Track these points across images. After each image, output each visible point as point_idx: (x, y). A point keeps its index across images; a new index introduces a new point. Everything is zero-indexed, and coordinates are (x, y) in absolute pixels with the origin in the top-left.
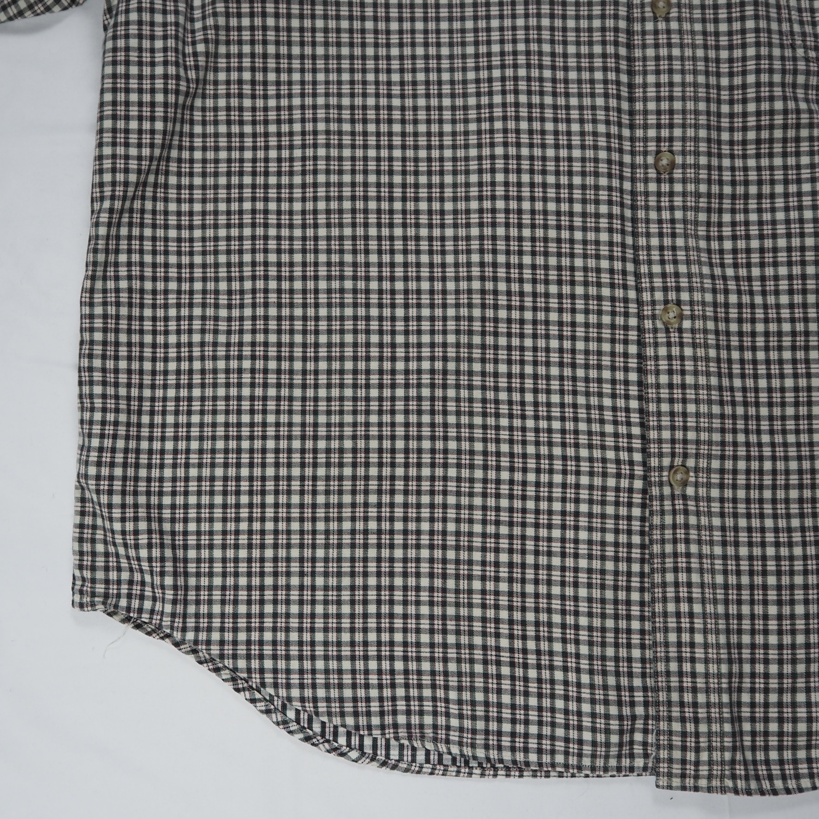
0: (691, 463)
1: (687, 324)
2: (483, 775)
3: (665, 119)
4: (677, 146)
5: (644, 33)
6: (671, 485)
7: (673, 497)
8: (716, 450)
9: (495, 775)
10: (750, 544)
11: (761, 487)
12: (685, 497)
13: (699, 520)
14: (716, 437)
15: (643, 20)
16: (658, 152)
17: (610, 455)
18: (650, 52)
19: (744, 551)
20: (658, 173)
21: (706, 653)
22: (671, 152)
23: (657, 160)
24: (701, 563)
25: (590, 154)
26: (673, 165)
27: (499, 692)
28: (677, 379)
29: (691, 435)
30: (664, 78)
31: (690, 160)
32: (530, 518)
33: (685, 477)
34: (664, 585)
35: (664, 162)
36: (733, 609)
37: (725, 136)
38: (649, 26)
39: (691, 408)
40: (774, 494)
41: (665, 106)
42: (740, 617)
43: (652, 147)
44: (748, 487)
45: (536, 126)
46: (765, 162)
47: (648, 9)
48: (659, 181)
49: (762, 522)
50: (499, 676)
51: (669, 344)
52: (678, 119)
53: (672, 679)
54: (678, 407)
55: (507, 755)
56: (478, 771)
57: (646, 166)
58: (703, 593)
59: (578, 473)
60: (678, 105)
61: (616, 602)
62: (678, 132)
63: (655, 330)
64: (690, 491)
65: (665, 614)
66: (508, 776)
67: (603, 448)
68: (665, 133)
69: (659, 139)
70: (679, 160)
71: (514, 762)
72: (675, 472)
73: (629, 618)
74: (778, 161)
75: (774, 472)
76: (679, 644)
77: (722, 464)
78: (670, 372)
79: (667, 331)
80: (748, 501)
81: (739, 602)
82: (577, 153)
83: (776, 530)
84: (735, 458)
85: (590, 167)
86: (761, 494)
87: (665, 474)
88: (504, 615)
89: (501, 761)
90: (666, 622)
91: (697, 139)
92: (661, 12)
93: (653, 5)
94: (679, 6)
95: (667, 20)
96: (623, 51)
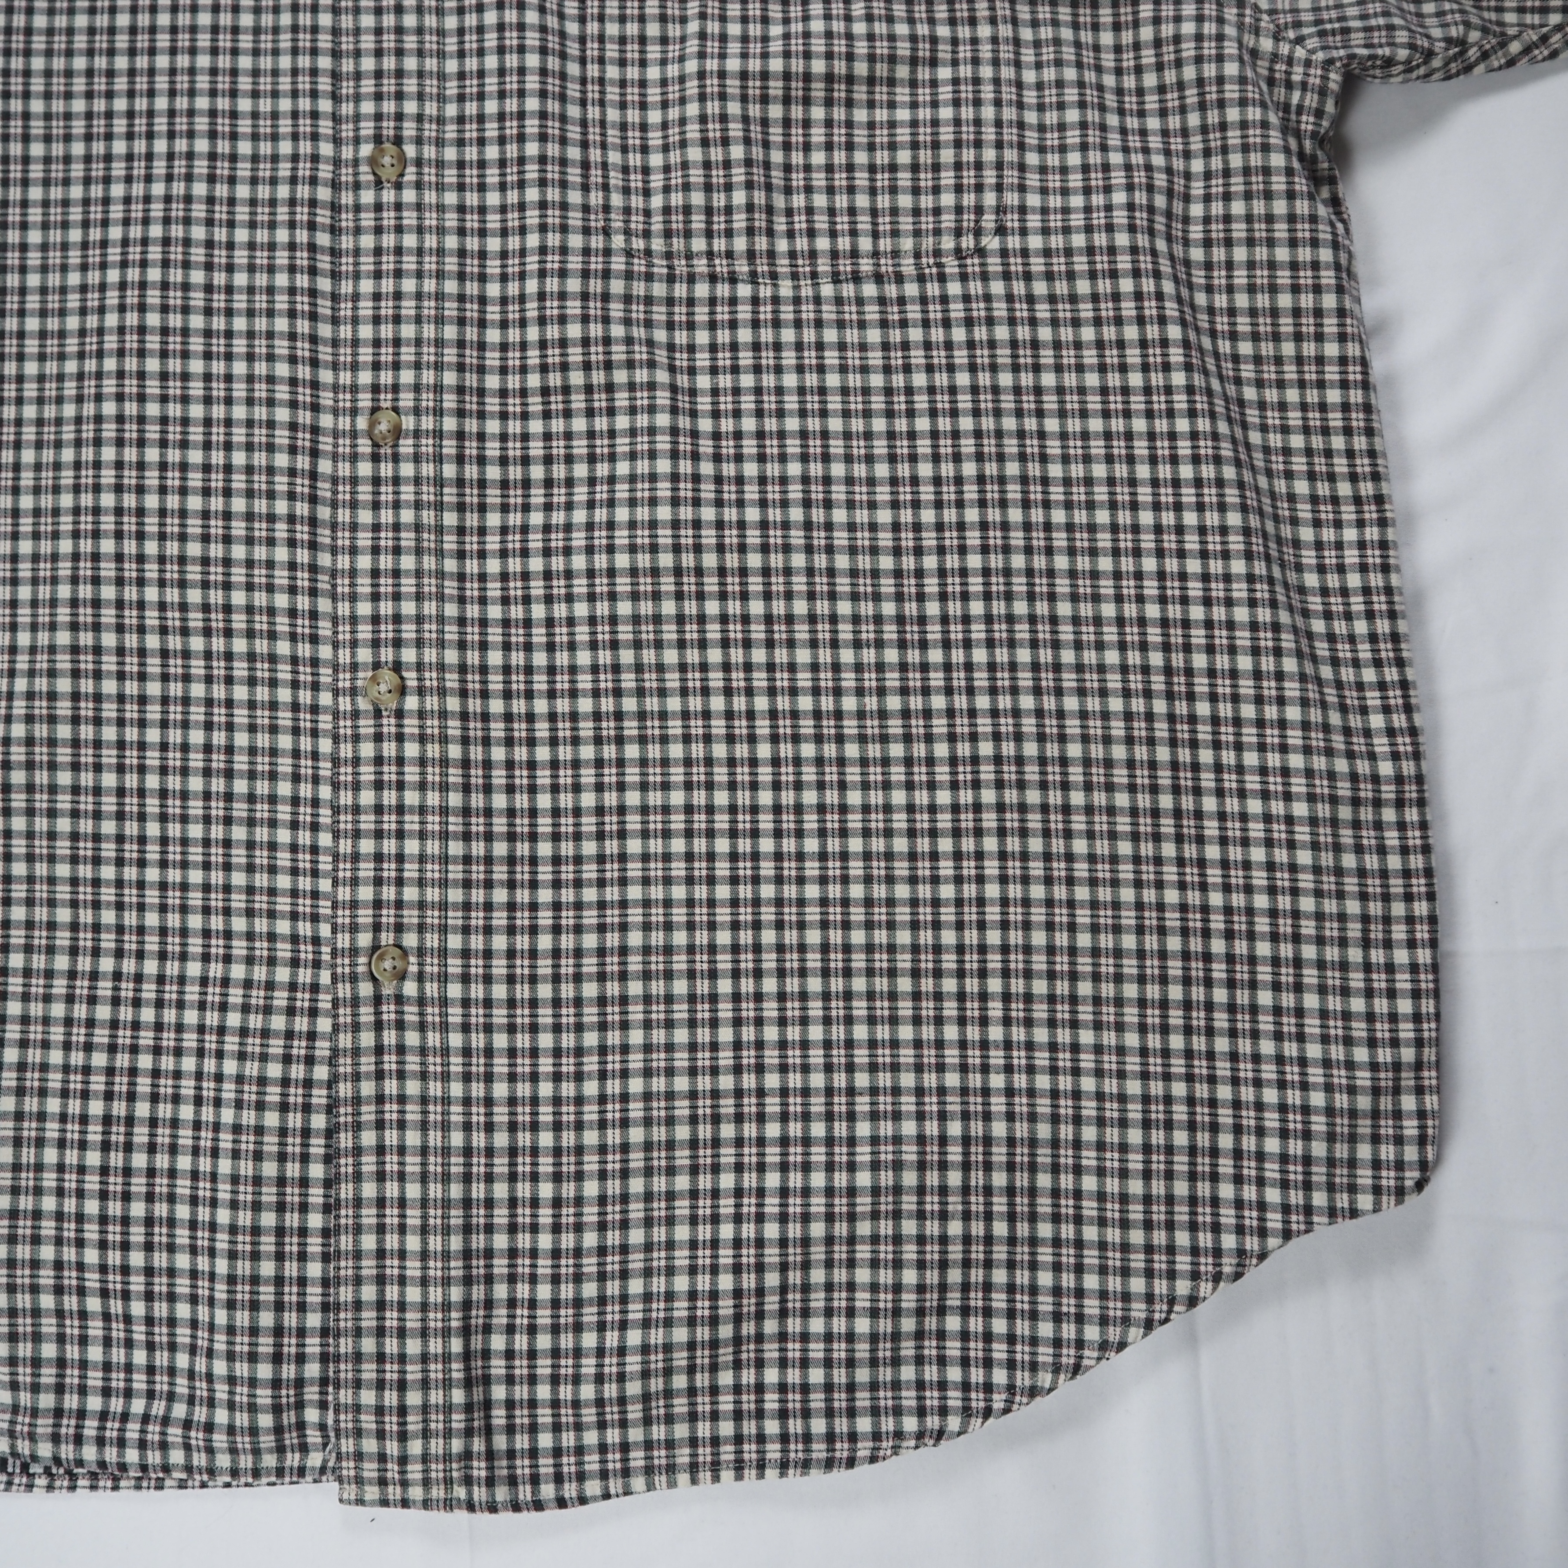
0: (410, 940)
1: (411, 703)
2: (50, 1488)
3: (386, 355)
4: (406, 400)
5: (357, 208)
6: (374, 979)
7: (378, 1000)
8: (455, 918)
9: (72, 1488)
10: (512, 1078)
11: (533, 980)
12: (399, 999)
13: (424, 1038)
14: (455, 895)
15: (357, 186)
16: (375, 410)
17: (283, 927)
18: (367, 241)
19: (500, 1090)
20: (375, 445)
21: (425, 1268)
22: (396, 409)
23: (373, 424)
24: (425, 1113)
25: (260, 413)
26: (397, 432)
27: (83, 1341)
28: (389, 797)
29: (410, 893)
30: (387, 285)
31: (428, 423)
32: (146, 1038)
33: (399, 964)
34: (357, 1151)
35: (383, 427)
36: (478, 1191)
37: (492, 382)
38: (367, 197)
39: (412, 847)
40: (556, 990)
41: (386, 331)
42: (489, 1203)
43: (365, 400)
44: (511, 980)
45: (174, 365)
46: (557, 425)
47: (364, 168)
48: (375, 458)
49: (534, 1040)
50: (83, 1315)
51: (378, 738)
52: (407, 354)
53: (365, 1314)
54: (389, 846)
55: (89, 1453)
56: (42, 1481)
57: (354, 434)
58: (424, 1164)
59: (227, 959)
60: (408, 331)
61: (281, 1181)
62: (407, 377)
63: (356, 714)
64: (410, 988)
65: (358, 1203)
66: (93, 1488)
67: (272, 915)
68: (386, 377)
69: (376, 389)
70: (408, 423)
71: (102, 1464)
72: (381, 958)
73: (304, 1208)
74: (579, 424)
75: (556, 953)
76: (381, 1254)
77: (466, 942)
78: (379, 785)
79: (378, 714)
80: (511, 1003)
81: (489, 1178)
82: (239, 412)
83: (557, 1052)
84: (488, 930)
85: (260, 435)
86: (533, 990)
87: (362, 960)
88: (92, 1207)
89: (80, 1463)
90: (357, 1216)
91: (438, 388)
92: (388, 173)
93: (373, 161)
94: (419, 162)
95: (398, 186)
96: (323, 239)
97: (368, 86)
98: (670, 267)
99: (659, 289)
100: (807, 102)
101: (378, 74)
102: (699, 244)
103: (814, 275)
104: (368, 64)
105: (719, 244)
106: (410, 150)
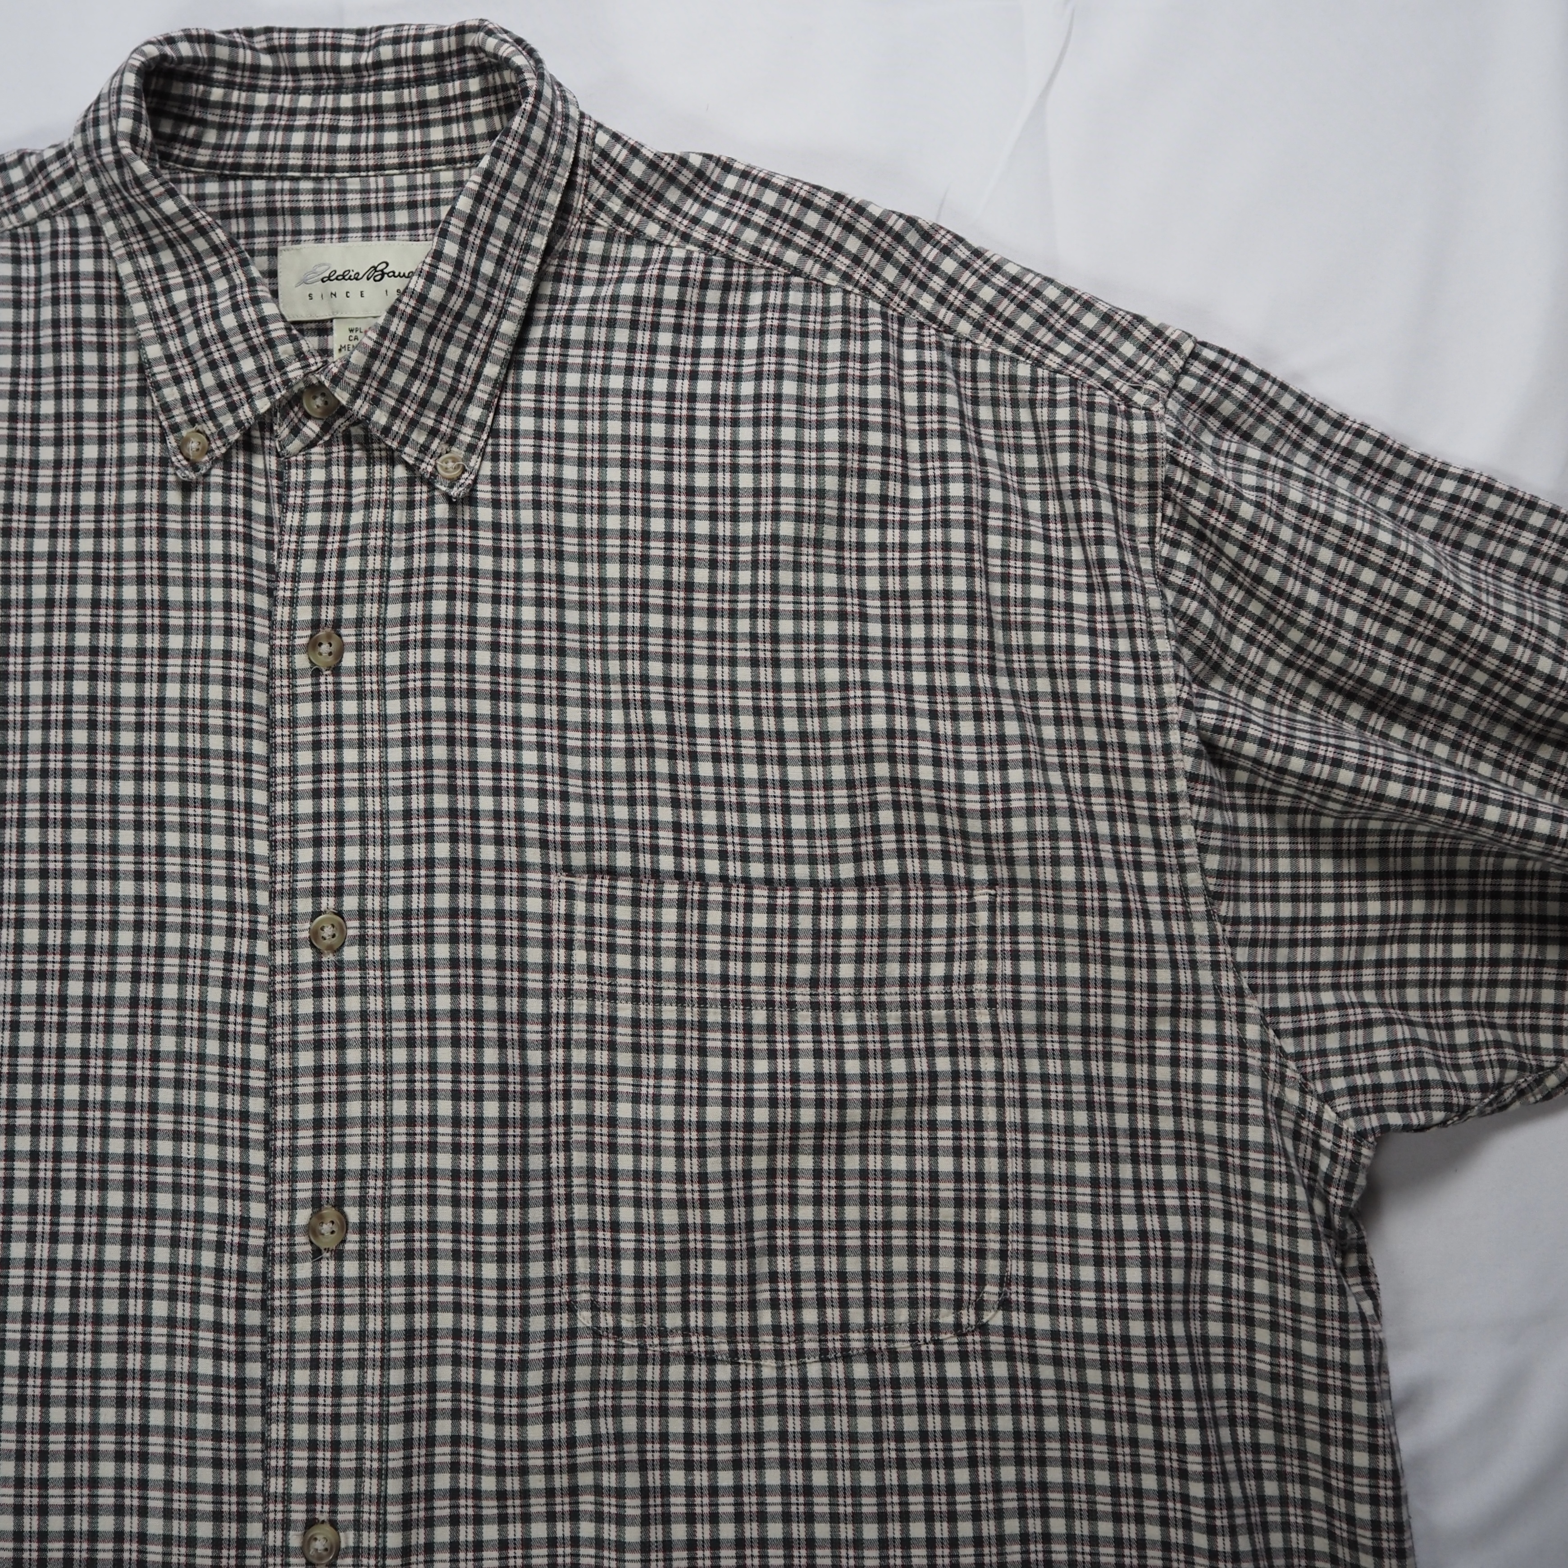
3: (324, 1460)
4: (346, 1512)
5: (292, 1284)
15: (292, 1259)
16: (311, 1523)
18: (303, 1323)
22: (334, 1524)
23: (307, 1541)
25: (179, 1528)
26: (335, 1550)
30: (326, 1378)
31: (369, 1539)
35: (319, 1545)
37: (442, 1481)
38: (304, 1271)
41: (324, 1432)
43: (299, 1512)
46: (514, 1531)
47: (300, 1239)
52: (347, 1459)
57: (286, 1552)
60: (348, 1433)
62: (346, 1486)
68: (323, 1486)
69: (311, 1498)
70: (347, 1539)
82: (155, 1526)
85: (179, 1554)
91: (382, 1499)
92: (328, 1241)
93: (311, 1230)
94: (362, 1228)
95: (339, 1256)
96: (253, 1317)
97: (305, 1138)
98: (642, 1347)
99: (629, 1373)
100: (794, 1150)
101: (318, 1123)
102: (673, 1320)
103: (800, 1353)
104: (306, 1112)
105: (696, 1319)
106: (353, 1214)
